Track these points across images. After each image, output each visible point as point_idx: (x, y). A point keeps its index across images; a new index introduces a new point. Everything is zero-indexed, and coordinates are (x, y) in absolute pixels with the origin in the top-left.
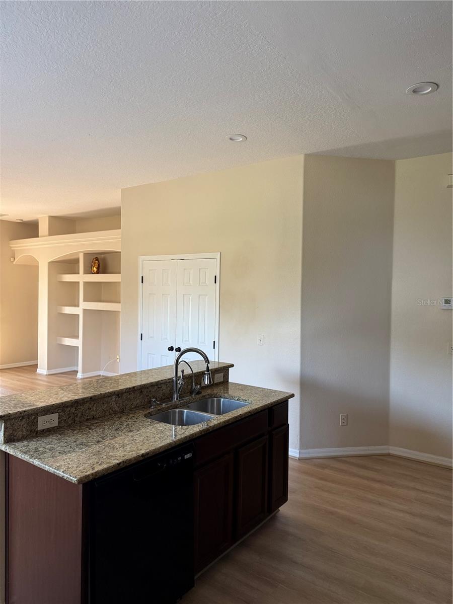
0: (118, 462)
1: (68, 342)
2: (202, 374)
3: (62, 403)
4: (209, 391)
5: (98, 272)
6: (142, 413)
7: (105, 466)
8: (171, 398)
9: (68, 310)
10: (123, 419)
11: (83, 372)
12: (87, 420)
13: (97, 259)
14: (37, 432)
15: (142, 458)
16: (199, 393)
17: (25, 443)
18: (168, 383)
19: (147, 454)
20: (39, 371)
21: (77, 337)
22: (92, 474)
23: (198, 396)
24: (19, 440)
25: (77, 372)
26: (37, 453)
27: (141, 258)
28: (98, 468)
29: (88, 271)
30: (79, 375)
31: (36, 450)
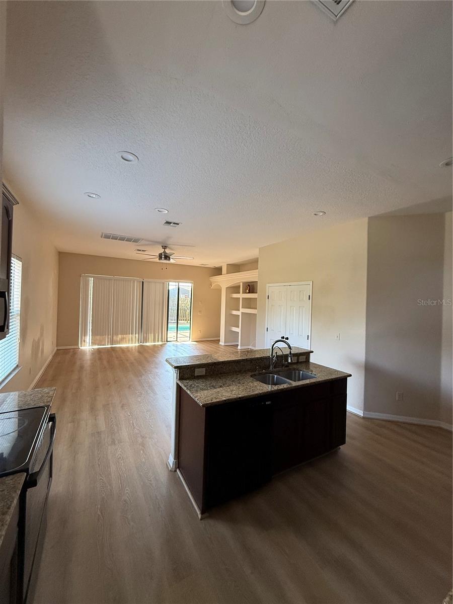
0: (225, 399)
1: (234, 329)
2: (286, 356)
3: (207, 363)
4: (295, 366)
5: (249, 293)
6: (251, 374)
7: (218, 400)
8: (269, 367)
9: (234, 312)
10: (239, 376)
11: (241, 346)
12: (221, 373)
13: (249, 286)
14: (195, 376)
15: (239, 400)
16: (287, 366)
17: (188, 381)
18: (267, 358)
19: (242, 397)
20: (220, 343)
21: (238, 327)
22: (210, 403)
23: (286, 368)
24: (185, 379)
25: (238, 345)
26: (191, 387)
27: (268, 285)
28: (214, 400)
29: (244, 292)
30: (239, 347)
31: (191, 386)
